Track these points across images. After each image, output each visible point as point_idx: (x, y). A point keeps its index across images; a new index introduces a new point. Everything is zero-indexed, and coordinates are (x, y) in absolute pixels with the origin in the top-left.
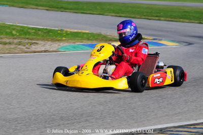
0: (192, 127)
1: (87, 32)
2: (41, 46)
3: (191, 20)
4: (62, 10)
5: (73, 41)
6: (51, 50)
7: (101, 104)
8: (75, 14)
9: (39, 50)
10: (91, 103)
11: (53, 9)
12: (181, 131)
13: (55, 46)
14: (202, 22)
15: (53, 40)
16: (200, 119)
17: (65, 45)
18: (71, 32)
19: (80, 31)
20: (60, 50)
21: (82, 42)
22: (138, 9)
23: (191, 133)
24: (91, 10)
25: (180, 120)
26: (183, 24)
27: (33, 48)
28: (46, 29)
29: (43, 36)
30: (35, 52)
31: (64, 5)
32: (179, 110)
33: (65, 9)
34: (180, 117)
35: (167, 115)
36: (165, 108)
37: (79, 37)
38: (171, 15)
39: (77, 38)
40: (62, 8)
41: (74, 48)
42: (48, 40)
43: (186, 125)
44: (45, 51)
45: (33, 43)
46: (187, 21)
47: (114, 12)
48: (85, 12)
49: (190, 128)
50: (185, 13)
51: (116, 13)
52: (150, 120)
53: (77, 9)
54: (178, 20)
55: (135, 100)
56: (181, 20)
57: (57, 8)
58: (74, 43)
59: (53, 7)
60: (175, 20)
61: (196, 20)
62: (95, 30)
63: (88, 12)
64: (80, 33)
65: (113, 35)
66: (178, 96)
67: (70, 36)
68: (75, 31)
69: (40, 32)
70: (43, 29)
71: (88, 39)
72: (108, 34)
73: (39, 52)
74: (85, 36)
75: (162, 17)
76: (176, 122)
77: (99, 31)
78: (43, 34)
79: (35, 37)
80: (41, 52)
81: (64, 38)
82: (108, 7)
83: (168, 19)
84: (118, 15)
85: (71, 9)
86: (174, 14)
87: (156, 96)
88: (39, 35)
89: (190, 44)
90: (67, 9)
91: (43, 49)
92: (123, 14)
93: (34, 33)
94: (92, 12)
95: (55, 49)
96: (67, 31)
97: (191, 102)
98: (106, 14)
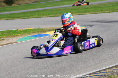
0: (99, 72)
1: (32, 28)
2: (7, 40)
3: (90, 12)
4: (16, 18)
5: (25, 35)
6: (13, 42)
7: (45, 68)
8: (24, 20)
9: (5, 43)
10: (39, 68)
11: (10, 19)
12: (93, 76)
13: (14, 39)
14: (97, 13)
15: (13, 36)
16: (102, 67)
17: (20, 38)
18: (22, 30)
19: (27, 29)
20: (18, 41)
21: (30, 35)
22: (60, 11)
23: (99, 76)
24: (32, 16)
25: (91, 70)
26: (86, 15)
27: (2, 43)
28: (8, 31)
29: (7, 35)
30: (3, 45)
31: (16, 16)
32: (90, 64)
33: (17, 17)
34: (91, 68)
35: (83, 68)
36: (82, 64)
37: (28, 32)
38: (78, 12)
39: (27, 33)
40: (15, 17)
41: (26, 39)
42: (10, 37)
43: (95, 72)
44: (9, 44)
45: (1, 40)
46: (88, 13)
47: (46, 15)
48: (29, 17)
49: (98, 73)
50: (86, 9)
51: (47, 15)
52: (74, 73)
53: (25, 17)
54: (83, 13)
55: (64, 63)
56: (85, 13)
57: (13, 18)
58: (26, 36)
59: (10, 18)
60: (81, 14)
61: (93, 12)
62: (37, 27)
63: (31, 17)
64: (28, 30)
65: (47, 28)
66: (88, 57)
67: (22, 32)
68: (25, 29)
69: (5, 33)
70: (6, 31)
71: (33, 32)
72: (44, 28)
73: (5, 44)
74: (31, 31)
75: (73, 13)
76: (89, 71)
77: (39, 27)
78: (6, 33)
79: (2, 36)
80: (7, 44)
81: (19, 34)
82: (42, 12)
83: (77, 14)
84: (48, 16)
85: (21, 17)
86: (80, 11)
87: (76, 58)
88: (5, 35)
89: (92, 26)
90: (19, 17)
91: (8, 42)
92: (51, 15)
93: (1, 34)
94: (33, 17)
95: (14, 41)
96: (20, 30)
97: (96, 58)
98: (41, 16)
